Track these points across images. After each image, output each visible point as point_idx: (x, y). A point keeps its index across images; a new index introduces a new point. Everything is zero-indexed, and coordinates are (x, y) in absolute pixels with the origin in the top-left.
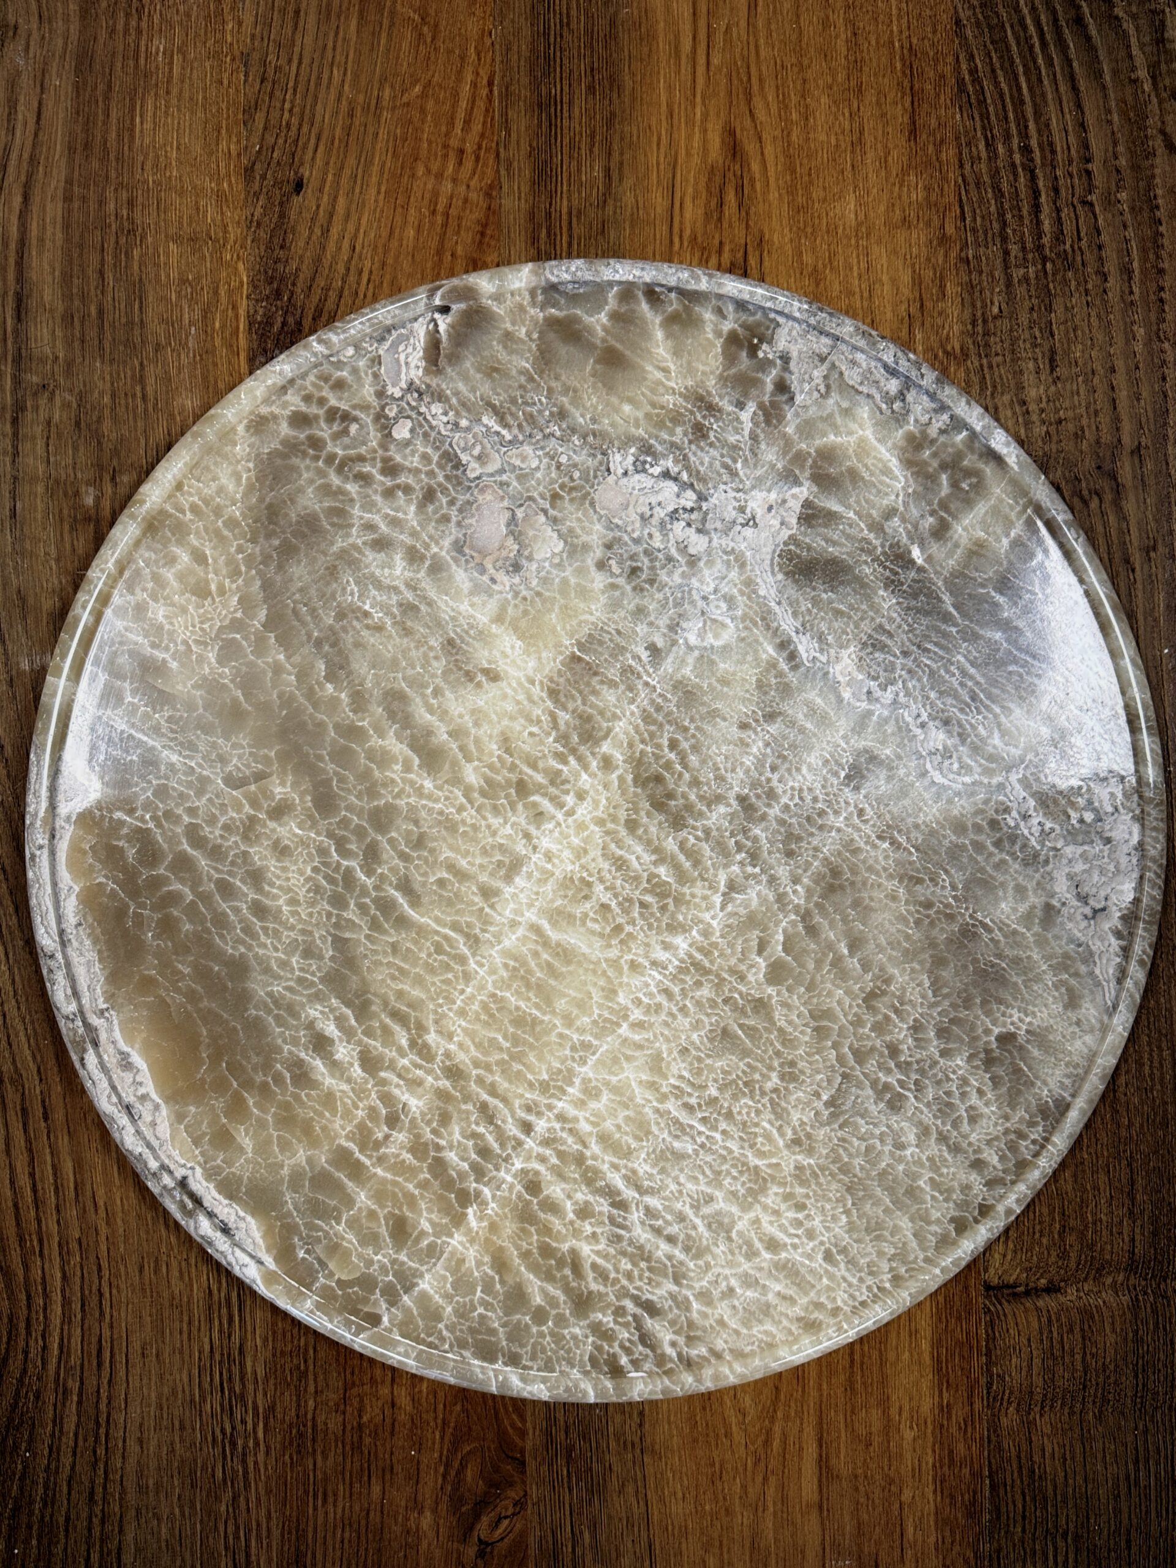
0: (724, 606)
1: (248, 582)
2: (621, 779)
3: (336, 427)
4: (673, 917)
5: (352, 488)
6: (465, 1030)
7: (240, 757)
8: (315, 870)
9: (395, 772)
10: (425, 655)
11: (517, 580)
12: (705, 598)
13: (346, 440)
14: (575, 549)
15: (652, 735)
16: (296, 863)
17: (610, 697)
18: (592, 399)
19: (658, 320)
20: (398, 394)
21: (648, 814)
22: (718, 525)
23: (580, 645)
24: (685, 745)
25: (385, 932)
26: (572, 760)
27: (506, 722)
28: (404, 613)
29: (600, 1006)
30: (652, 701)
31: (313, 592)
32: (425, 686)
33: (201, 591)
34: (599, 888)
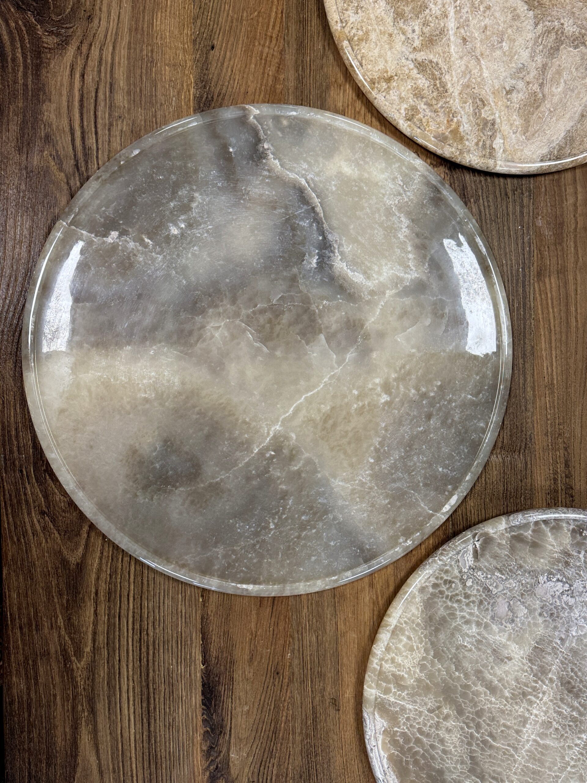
0: (583, 620)
1: (426, 644)
2: (556, 685)
3: (447, 586)
4: (580, 728)
5: (455, 605)
6: (517, 779)
7: (431, 702)
8: (461, 735)
9: (482, 698)
10: (487, 656)
11: (513, 625)
12: (576, 619)
13: (451, 590)
14: (531, 611)
15: (565, 668)
16: (454, 734)
17: (549, 658)
18: (530, 560)
19: (548, 529)
20: (466, 571)
21: (567, 695)
22: (578, 594)
23: (537, 642)
24: (576, 670)
25: (486, 751)
26: (540, 682)
27: (516, 673)
28: (478, 644)
29: (560, 762)
30: (563, 657)
31: (447, 643)
32: (488, 666)
33: (411, 649)
34: (554, 723)
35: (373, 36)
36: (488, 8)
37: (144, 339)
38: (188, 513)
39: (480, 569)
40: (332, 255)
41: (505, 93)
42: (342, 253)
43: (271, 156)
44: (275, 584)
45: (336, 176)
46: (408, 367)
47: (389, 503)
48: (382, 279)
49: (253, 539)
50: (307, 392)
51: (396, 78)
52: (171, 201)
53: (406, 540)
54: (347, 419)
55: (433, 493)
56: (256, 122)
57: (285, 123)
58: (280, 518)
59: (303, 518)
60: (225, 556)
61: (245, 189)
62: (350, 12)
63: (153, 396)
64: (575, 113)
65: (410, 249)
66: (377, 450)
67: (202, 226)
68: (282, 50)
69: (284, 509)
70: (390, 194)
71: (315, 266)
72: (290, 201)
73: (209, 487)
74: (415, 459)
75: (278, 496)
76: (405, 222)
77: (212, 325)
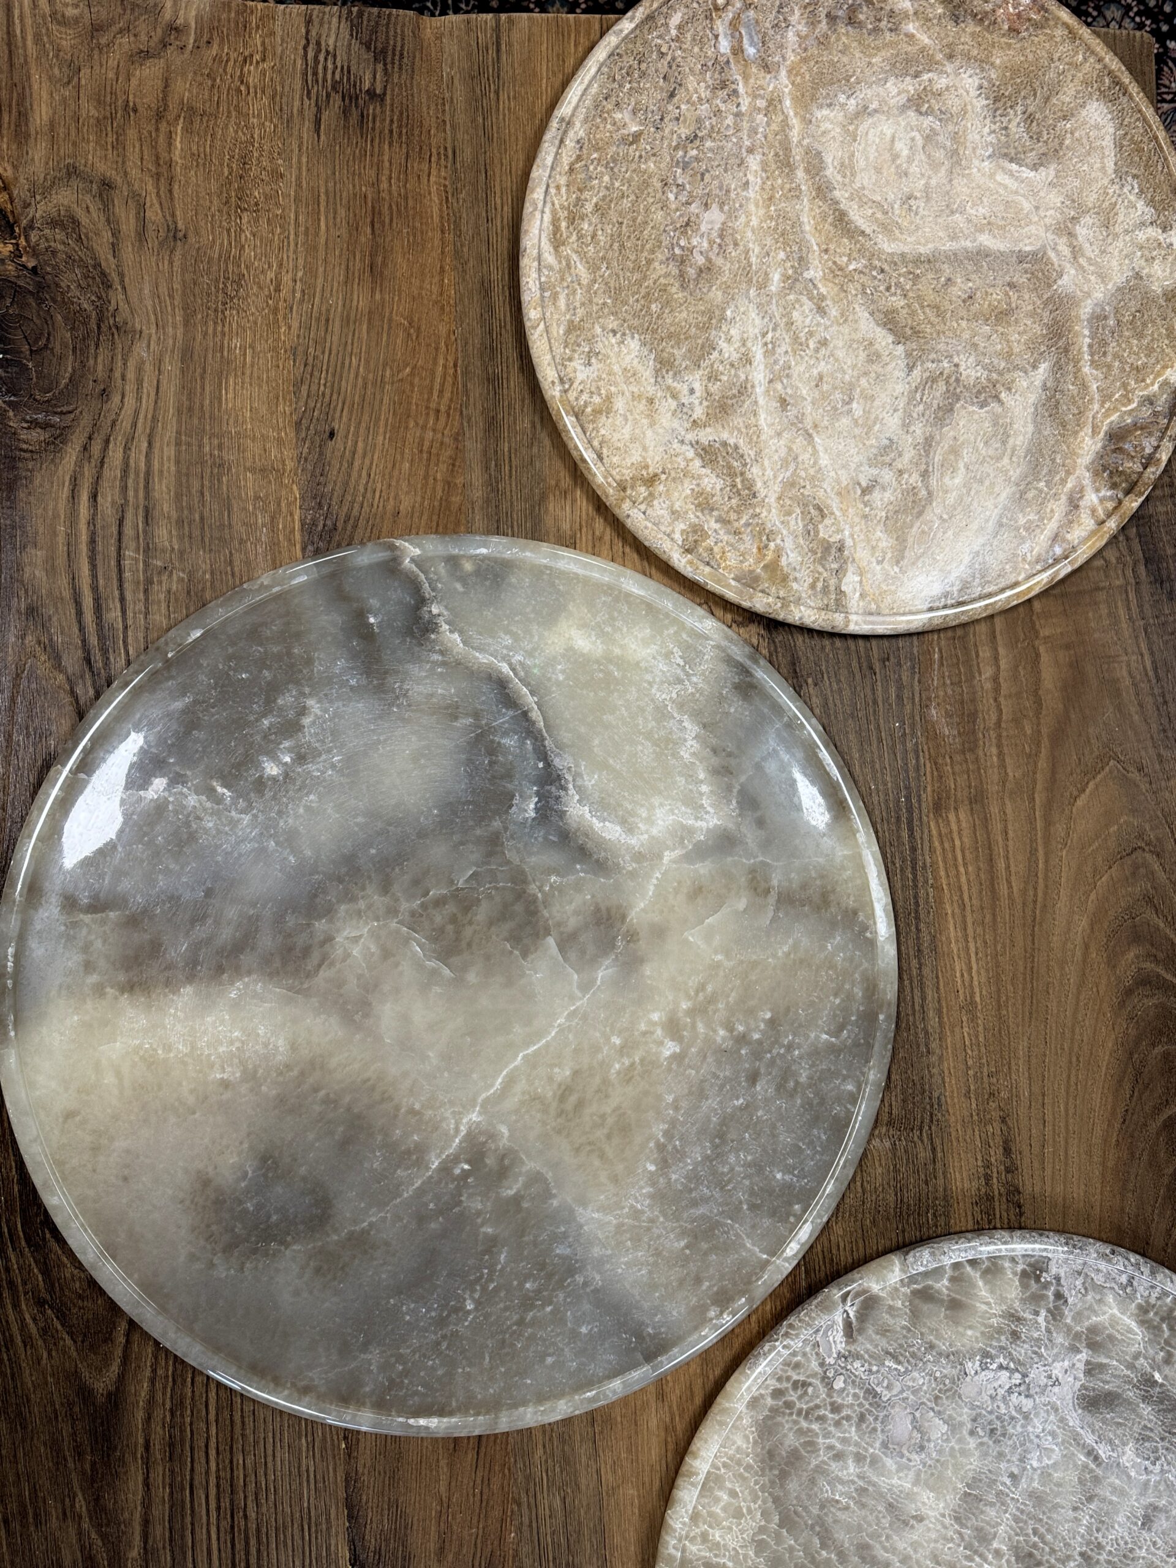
0: (1050, 1438)
1: (764, 1502)
2: (1008, 1561)
3: (799, 1392)
5: (815, 1427)
10: (877, 1518)
11: (923, 1456)
12: (1038, 1437)
13: (807, 1398)
14: (954, 1427)
15: (1021, 1528)
17: (992, 1512)
18: (948, 1332)
19: (978, 1275)
20: (832, 1361)
22: (1037, 1389)
23: (968, 1485)
24: (1042, 1530)
26: (977, 1559)
27: (932, 1545)
28: (860, 1495)
31: (804, 1497)
32: (880, 1536)
33: (738, 1514)
35: (619, 404)
36: (824, 343)
37: (220, 969)
38: (311, 1293)
39: (858, 1356)
40: (562, 793)
41: (859, 492)
42: (580, 790)
43: (445, 627)
44: (478, 1414)
45: (563, 656)
46: (709, 988)
47: (687, 1247)
48: (654, 831)
49: (436, 1333)
50: (527, 1044)
51: (663, 477)
52: (265, 716)
53: (721, 1313)
54: (603, 1092)
55: (767, 1222)
56: (415, 569)
57: (468, 567)
58: (484, 1289)
59: (528, 1285)
60: (384, 1367)
61: (400, 688)
62: (577, 364)
63: (238, 1075)
64: (987, 521)
65: (702, 776)
66: (661, 1148)
67: (324, 757)
68: (458, 434)
69: (492, 1272)
70: (662, 682)
71: (533, 814)
72: (483, 703)
73: (349, 1239)
74: (732, 1159)
75: (480, 1248)
76: (691, 728)
77: (345, 934)
